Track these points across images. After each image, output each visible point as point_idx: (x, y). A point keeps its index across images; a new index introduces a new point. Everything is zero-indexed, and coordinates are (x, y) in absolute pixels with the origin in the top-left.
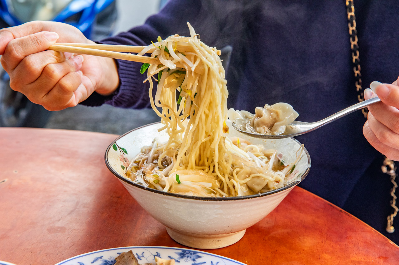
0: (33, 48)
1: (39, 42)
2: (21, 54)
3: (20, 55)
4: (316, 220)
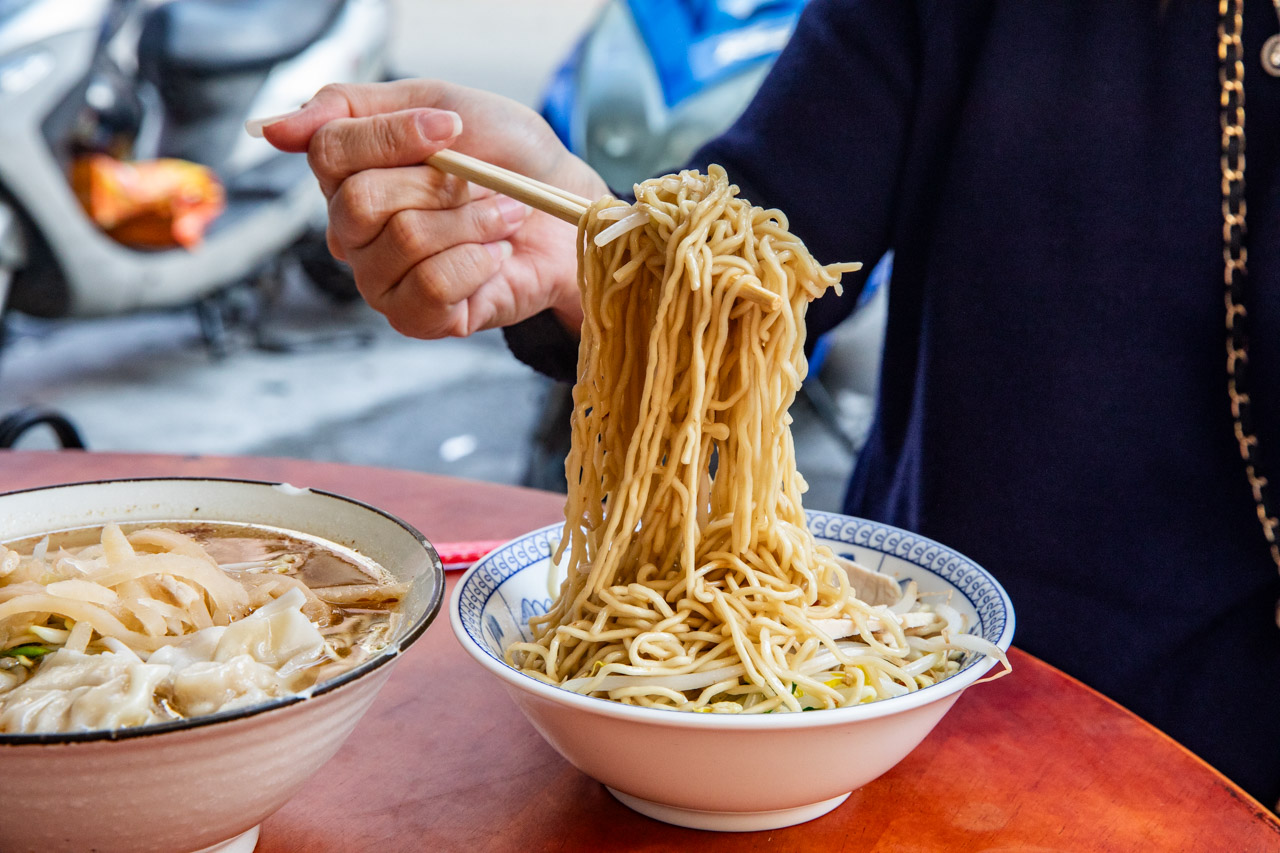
0: (372, 152)
1: (392, 141)
2: (337, 164)
3: (335, 165)
4: (1159, 831)
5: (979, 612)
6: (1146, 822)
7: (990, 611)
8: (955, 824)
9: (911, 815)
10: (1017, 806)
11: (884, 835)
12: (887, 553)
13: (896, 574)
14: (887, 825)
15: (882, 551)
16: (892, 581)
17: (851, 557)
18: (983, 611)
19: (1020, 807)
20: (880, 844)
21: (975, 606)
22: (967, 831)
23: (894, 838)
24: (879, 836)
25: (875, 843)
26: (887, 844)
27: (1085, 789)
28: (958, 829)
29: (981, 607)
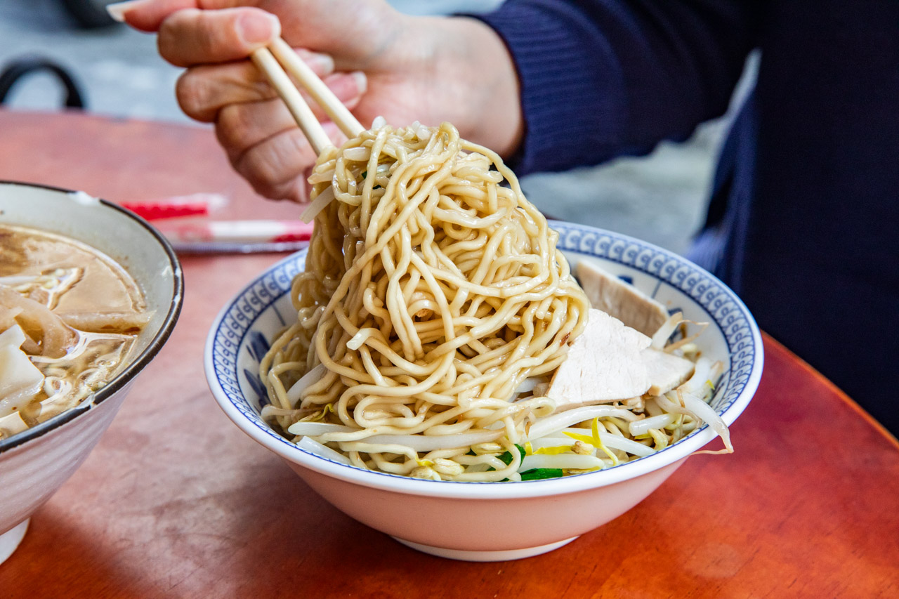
5: (731, 359)
6: (881, 579)
7: (741, 360)
8: (686, 567)
9: (647, 553)
10: (755, 550)
11: (612, 576)
12: (663, 280)
13: (669, 303)
14: (618, 564)
15: (658, 277)
16: (663, 309)
17: (629, 280)
18: (736, 358)
19: (757, 551)
20: (606, 586)
21: (730, 350)
22: (696, 577)
23: (621, 581)
24: (608, 577)
25: (602, 585)
26: (612, 587)
27: (829, 534)
28: (688, 573)
29: (735, 353)
